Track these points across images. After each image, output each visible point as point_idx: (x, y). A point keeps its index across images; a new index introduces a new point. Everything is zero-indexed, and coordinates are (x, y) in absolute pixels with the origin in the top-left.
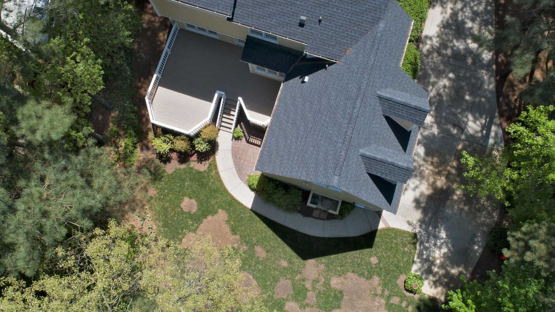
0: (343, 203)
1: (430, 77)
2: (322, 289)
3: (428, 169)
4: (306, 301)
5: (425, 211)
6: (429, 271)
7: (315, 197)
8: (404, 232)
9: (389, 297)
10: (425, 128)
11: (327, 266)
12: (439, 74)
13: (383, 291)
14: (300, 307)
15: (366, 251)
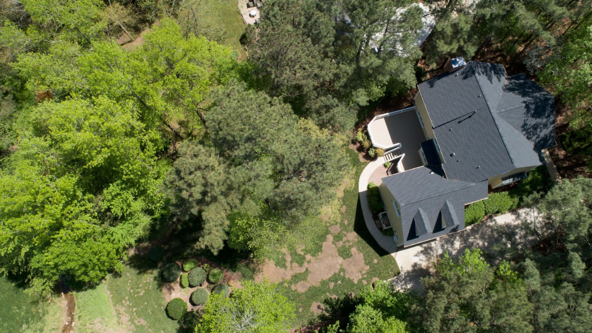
0: (391, 229)
4: (337, 243)
7: (386, 214)
8: (397, 267)
10: (452, 247)
15: (377, 255)
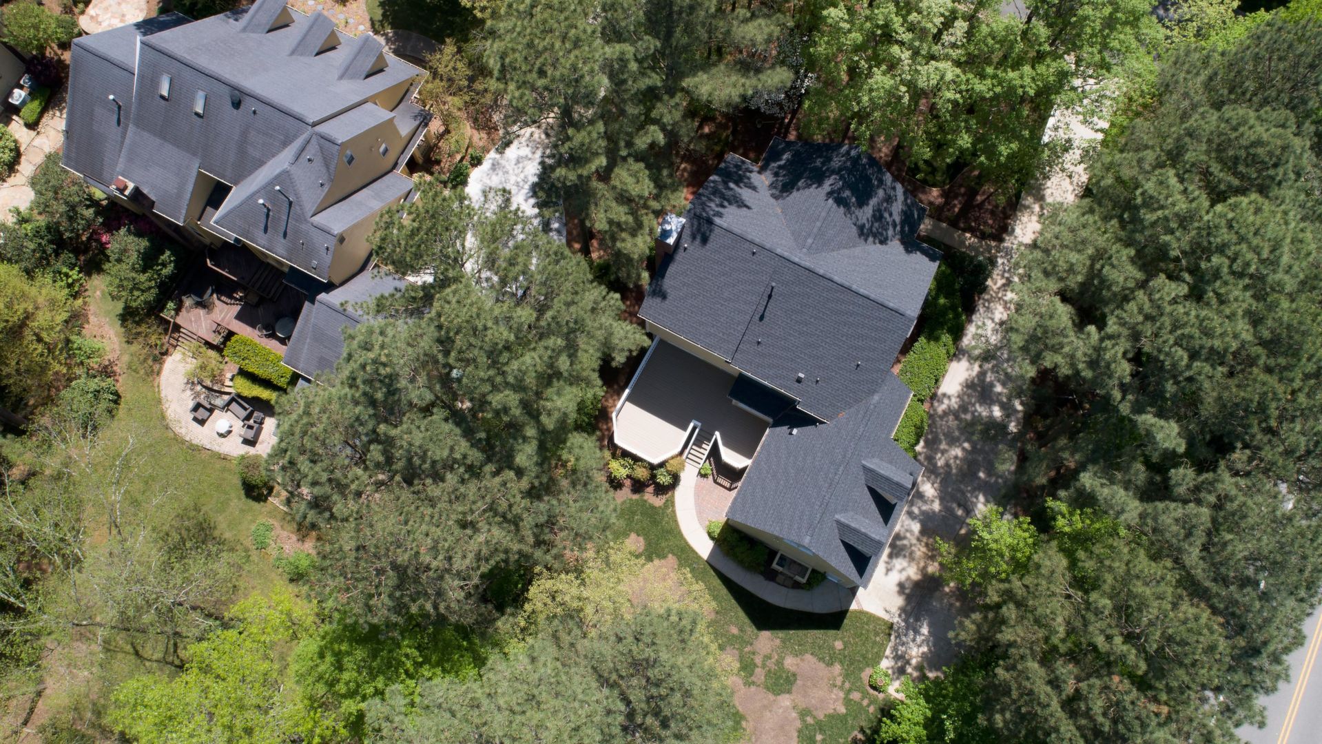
0: (814, 571)
1: (940, 442)
2: (774, 667)
3: (920, 550)
4: (753, 678)
5: (909, 598)
6: (901, 671)
7: (783, 558)
8: (879, 619)
9: (849, 691)
10: (925, 502)
11: (783, 641)
12: (953, 441)
13: (844, 682)
14: (745, 684)
15: (832, 632)
